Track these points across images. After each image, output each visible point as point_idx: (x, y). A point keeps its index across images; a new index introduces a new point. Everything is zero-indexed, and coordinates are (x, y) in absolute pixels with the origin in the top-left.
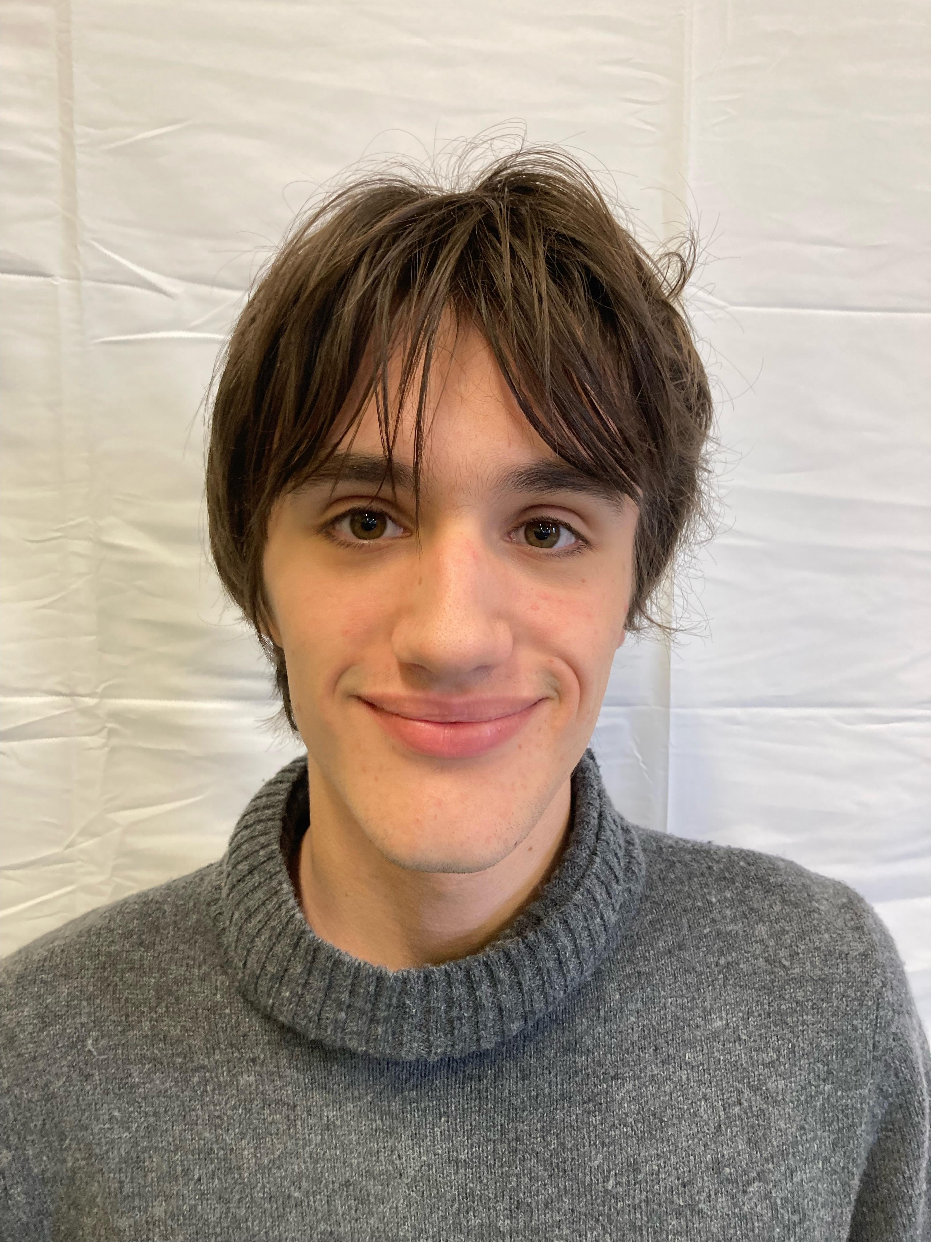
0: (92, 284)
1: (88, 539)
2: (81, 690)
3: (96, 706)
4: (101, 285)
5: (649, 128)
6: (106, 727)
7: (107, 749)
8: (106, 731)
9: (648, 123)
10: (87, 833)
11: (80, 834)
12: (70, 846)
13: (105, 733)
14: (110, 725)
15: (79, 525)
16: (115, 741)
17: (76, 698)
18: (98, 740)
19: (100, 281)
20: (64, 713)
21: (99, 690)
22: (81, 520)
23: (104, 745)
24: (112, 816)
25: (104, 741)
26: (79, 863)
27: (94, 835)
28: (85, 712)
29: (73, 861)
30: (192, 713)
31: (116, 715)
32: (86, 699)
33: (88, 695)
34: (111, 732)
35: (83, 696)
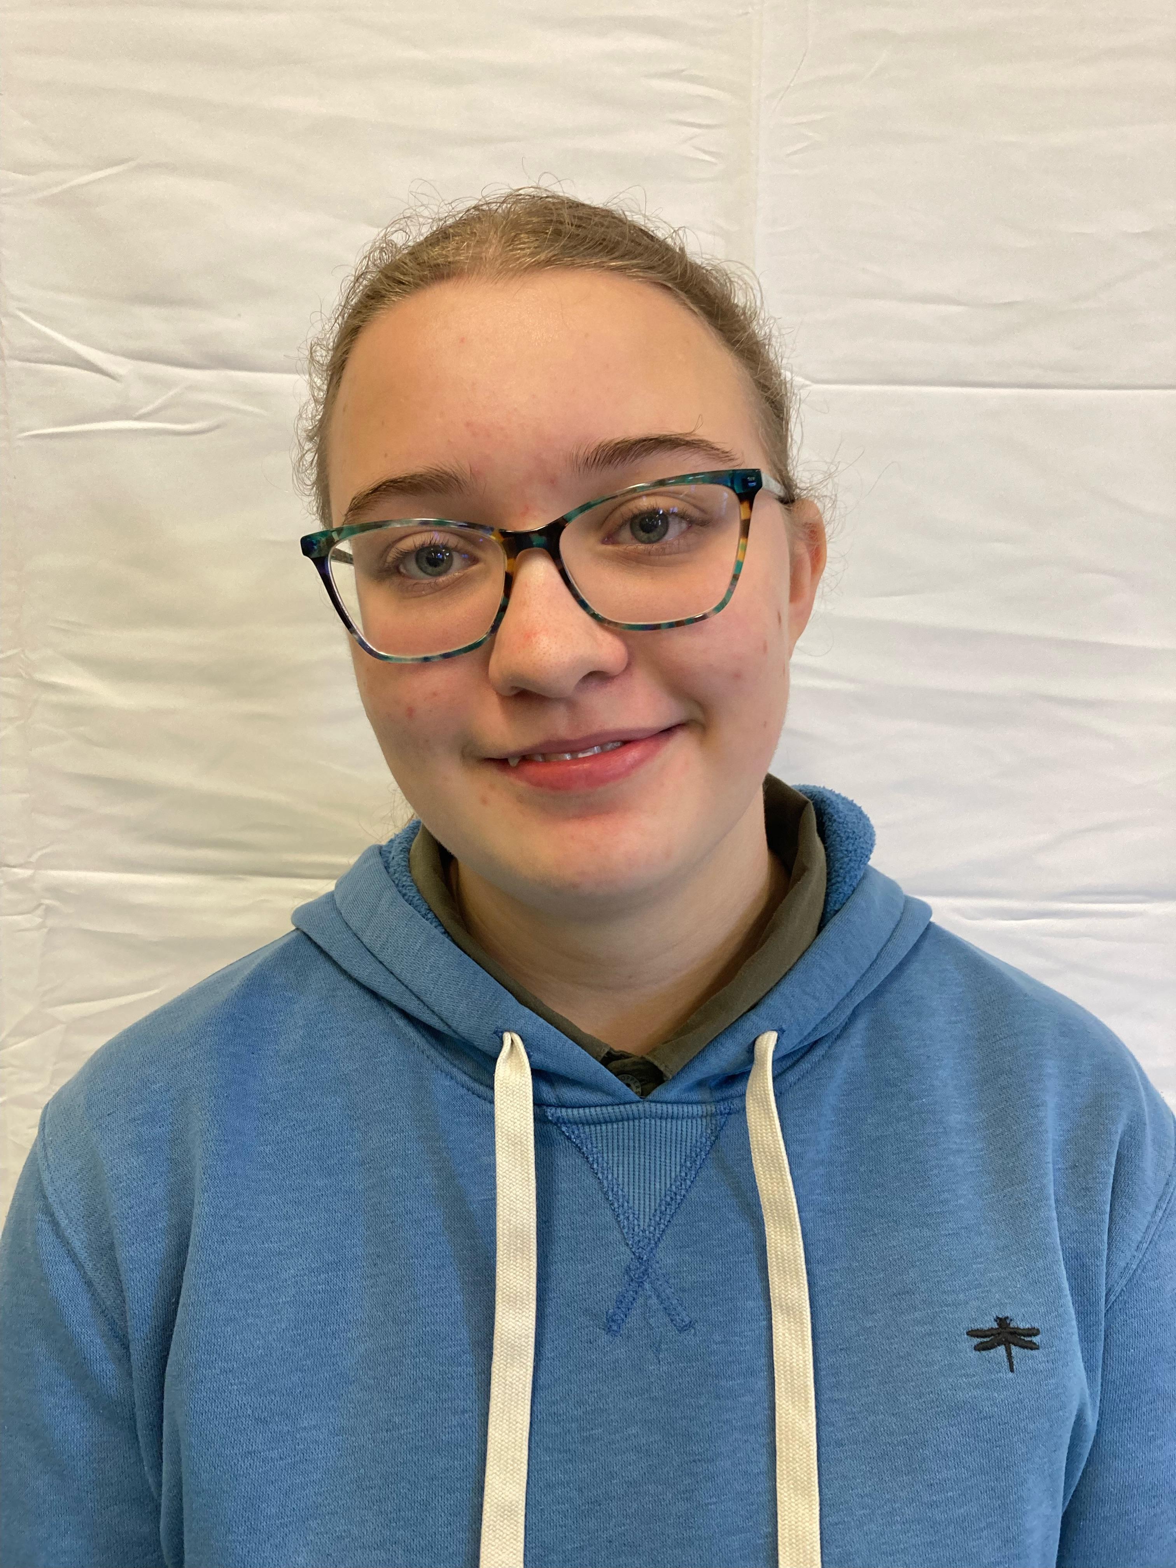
0: (18, 364)
1: (18, 676)
2: (11, 859)
3: (31, 879)
4: (28, 364)
5: (707, 158)
6: (41, 904)
7: (46, 930)
8: (43, 907)
9: (705, 152)
10: (20, 1032)
11: (12, 1033)
13: (40, 911)
14: (47, 902)
16: (53, 921)
17: (6, 869)
18: (36, 919)
19: (29, 361)
21: (33, 859)
22: (9, 653)
23: (41, 926)
24: (49, 1011)
25: (40, 920)
26: (10, 1069)
27: (29, 1034)
28: (18, 886)
29: (3, 1067)
30: (144, 888)
31: (55, 891)
32: (15, 870)
33: (20, 866)
34: (49, 910)
35: (14, 867)
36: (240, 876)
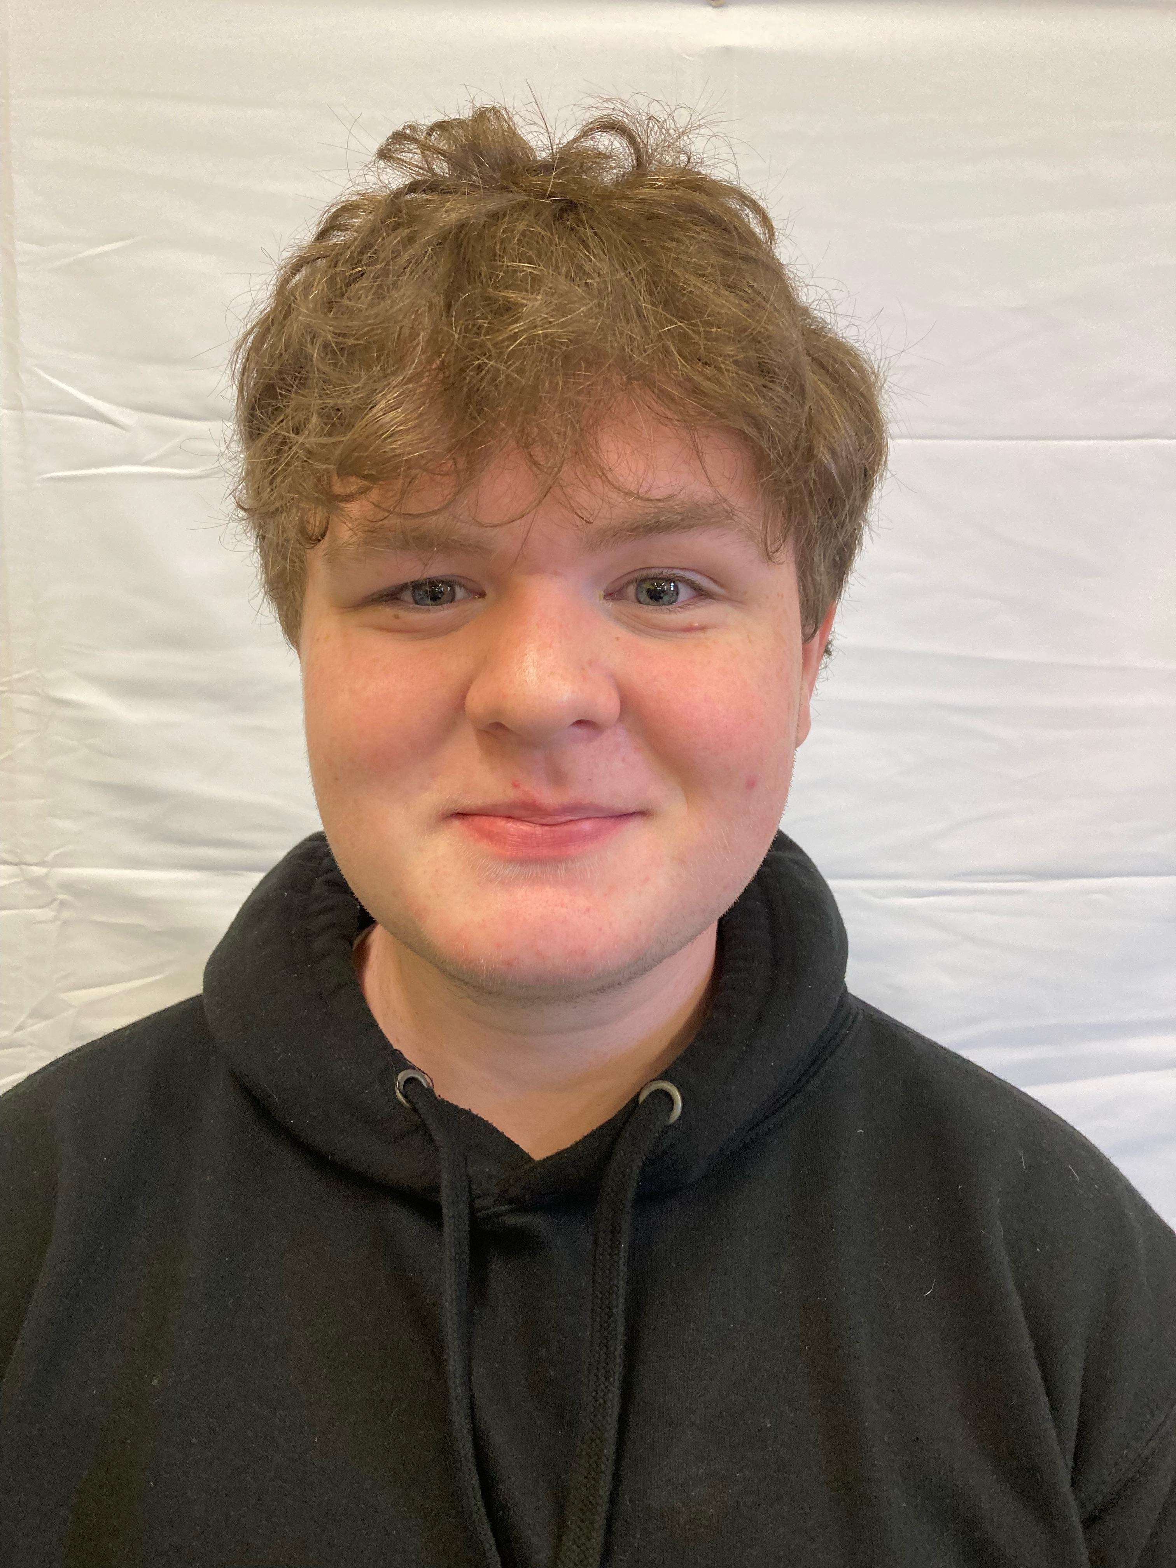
0: (35, 414)
1: (34, 693)
2: (28, 858)
3: (47, 875)
4: (44, 416)
6: (56, 899)
7: (58, 923)
8: (57, 902)
10: (37, 1014)
11: (30, 1016)
12: (19, 1029)
13: (55, 905)
14: (61, 897)
15: (24, 679)
16: (66, 914)
17: (25, 867)
18: (49, 913)
19: (45, 411)
20: (15, 883)
21: (49, 858)
22: (27, 672)
23: (56, 918)
24: (63, 996)
25: (55, 913)
26: (29, 1047)
27: (46, 1017)
28: (35, 882)
29: (23, 1046)
30: (149, 883)
31: (68, 886)
32: (35, 868)
33: (37, 864)
34: (62, 904)
35: (32, 865)
36: (237, 872)
